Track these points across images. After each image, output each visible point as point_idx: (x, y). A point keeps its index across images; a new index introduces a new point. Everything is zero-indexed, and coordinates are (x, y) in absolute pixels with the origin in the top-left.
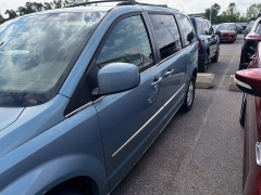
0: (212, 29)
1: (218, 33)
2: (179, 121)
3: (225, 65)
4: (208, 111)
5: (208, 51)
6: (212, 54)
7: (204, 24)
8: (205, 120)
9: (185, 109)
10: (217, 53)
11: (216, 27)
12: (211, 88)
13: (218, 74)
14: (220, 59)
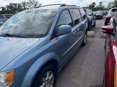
0: (92, 14)
1: (95, 15)
3: (98, 28)
4: (92, 45)
5: (91, 22)
6: (93, 24)
7: (89, 12)
8: (91, 48)
10: (95, 23)
11: (94, 13)
12: (93, 37)
13: (96, 32)
14: (96, 26)
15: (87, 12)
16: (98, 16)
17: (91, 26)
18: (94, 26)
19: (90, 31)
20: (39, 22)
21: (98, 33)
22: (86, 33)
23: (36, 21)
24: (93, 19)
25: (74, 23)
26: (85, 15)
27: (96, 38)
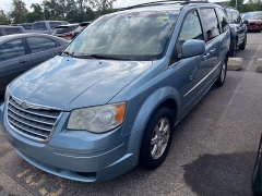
0: (240, 18)
1: (246, 22)
4: (238, 86)
5: (237, 38)
6: (240, 42)
7: (233, 13)
8: (236, 92)
9: (218, 84)
10: (245, 41)
11: (243, 16)
12: (240, 70)
13: (246, 59)
14: (247, 47)
15: (229, 14)
16: (252, 24)
18: (242, 47)
19: (232, 56)
21: (251, 63)
22: (226, 61)
24: (241, 32)
25: (205, 35)
27: (245, 74)
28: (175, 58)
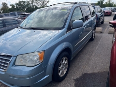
0: (101, 10)
1: (104, 12)
2: (90, 43)
3: (107, 25)
4: (100, 40)
5: (100, 19)
7: (98, 8)
8: (99, 43)
10: (103, 20)
11: (103, 9)
12: (101, 33)
13: (104, 28)
14: (104, 23)
15: (96, 9)
16: (107, 12)
17: (99, 22)
18: (102, 23)
19: (98, 27)
20: (50, 20)
21: (106, 29)
22: (95, 29)
23: (47, 19)
24: (102, 16)
25: (84, 18)
26: (94, 11)
28: (69, 29)
